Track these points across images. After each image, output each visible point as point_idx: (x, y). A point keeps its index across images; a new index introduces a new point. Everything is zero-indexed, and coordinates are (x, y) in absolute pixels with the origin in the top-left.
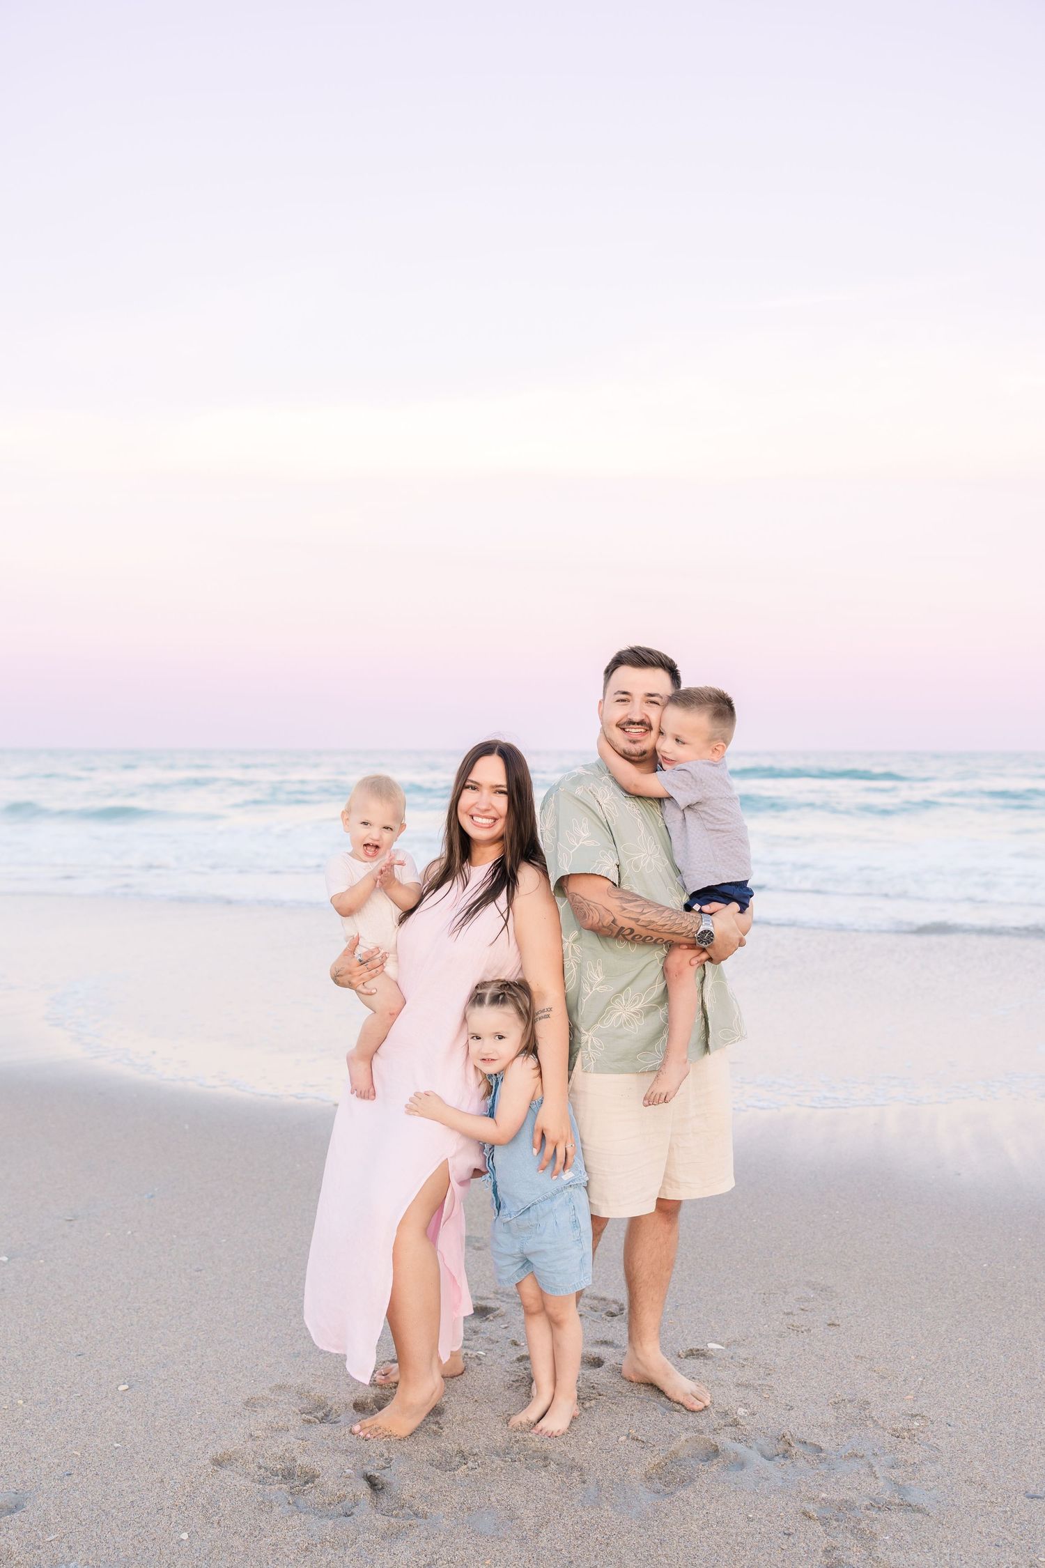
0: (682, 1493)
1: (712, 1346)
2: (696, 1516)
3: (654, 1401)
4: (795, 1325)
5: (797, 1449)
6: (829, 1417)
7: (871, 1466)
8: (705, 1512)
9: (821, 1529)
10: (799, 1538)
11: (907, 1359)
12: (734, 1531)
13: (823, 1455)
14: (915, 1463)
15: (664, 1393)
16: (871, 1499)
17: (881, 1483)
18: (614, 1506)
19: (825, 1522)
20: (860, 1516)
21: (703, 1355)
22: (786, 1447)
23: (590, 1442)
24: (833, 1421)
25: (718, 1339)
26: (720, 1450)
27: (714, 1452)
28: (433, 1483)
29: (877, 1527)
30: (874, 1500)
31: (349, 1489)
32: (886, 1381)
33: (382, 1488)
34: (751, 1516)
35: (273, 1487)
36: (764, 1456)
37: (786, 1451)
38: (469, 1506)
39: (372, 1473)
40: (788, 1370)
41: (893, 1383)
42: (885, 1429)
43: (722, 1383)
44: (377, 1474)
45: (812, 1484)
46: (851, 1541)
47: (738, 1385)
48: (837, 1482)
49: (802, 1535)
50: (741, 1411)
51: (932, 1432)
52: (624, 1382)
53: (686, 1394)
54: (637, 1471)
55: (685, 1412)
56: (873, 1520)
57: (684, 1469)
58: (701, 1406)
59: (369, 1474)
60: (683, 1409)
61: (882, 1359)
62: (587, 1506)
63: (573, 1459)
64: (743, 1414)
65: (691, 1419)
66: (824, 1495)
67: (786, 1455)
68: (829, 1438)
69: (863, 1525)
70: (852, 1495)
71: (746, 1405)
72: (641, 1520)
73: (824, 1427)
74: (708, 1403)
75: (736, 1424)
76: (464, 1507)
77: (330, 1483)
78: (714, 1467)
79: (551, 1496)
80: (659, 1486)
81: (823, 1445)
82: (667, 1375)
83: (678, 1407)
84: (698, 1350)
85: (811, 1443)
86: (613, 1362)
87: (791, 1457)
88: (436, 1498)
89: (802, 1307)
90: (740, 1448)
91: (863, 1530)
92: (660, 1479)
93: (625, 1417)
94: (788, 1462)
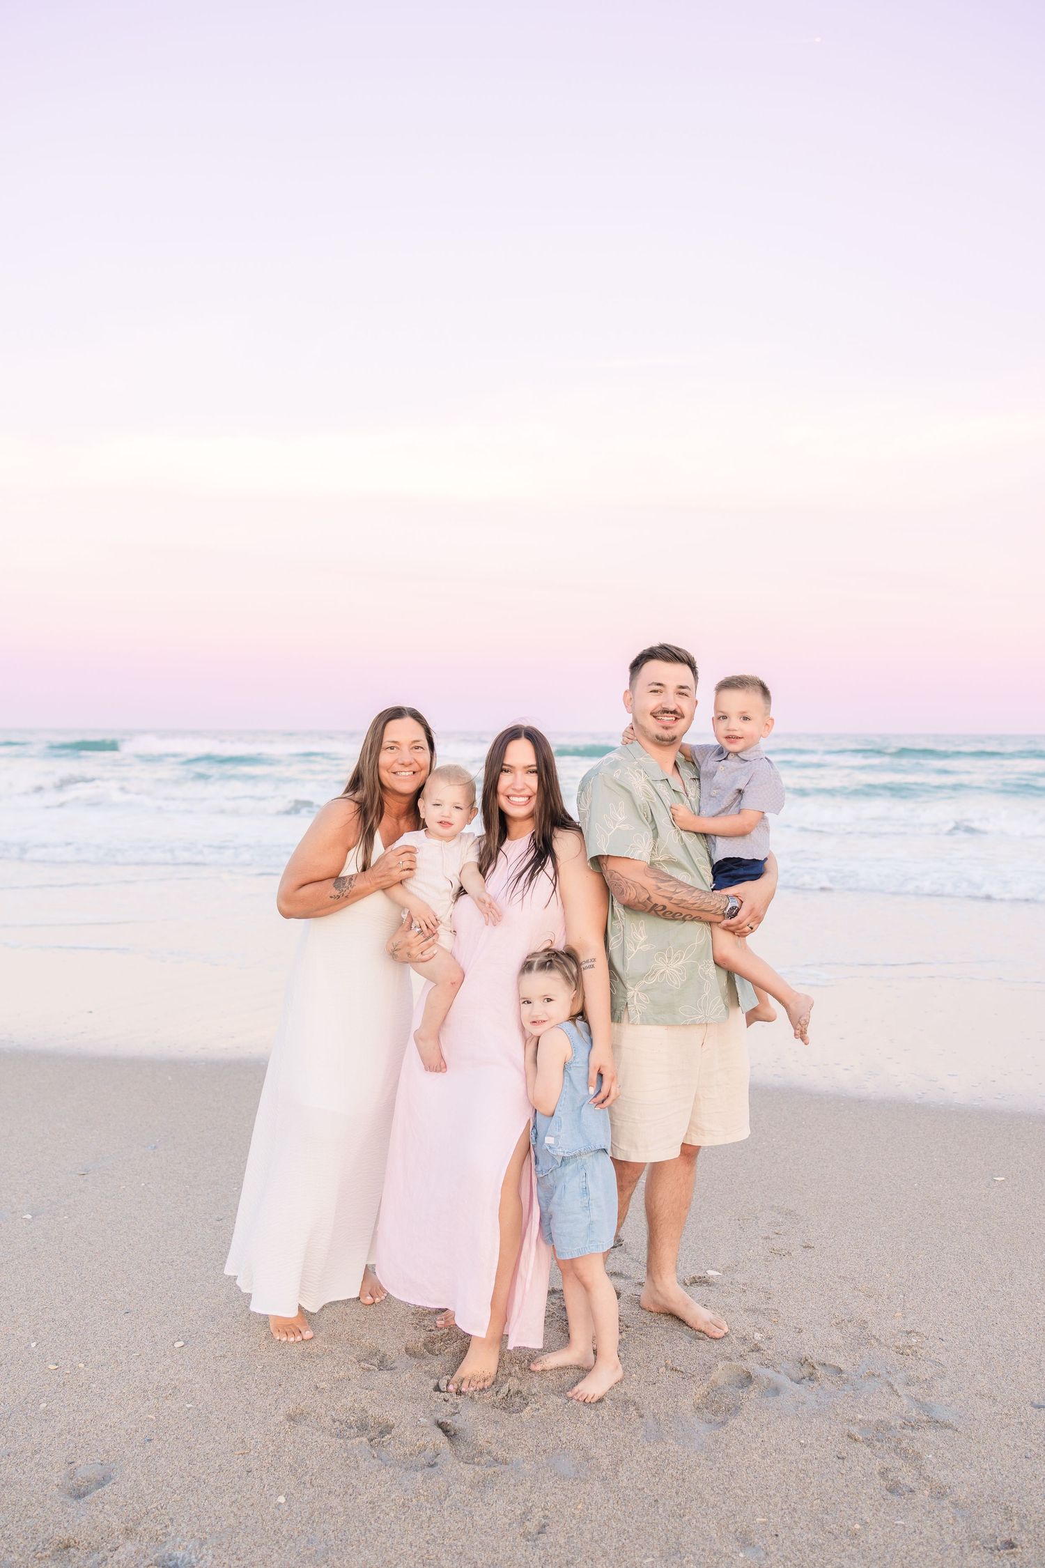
0: (733, 1422)
1: (711, 1273)
2: (754, 1446)
3: (678, 1330)
4: (775, 1249)
5: (820, 1372)
6: (837, 1338)
7: (891, 1386)
8: (760, 1440)
9: (868, 1450)
10: (852, 1461)
11: (883, 1278)
12: (792, 1458)
13: (845, 1376)
14: (926, 1379)
15: (684, 1322)
16: (901, 1417)
17: (905, 1402)
18: (676, 1439)
19: (870, 1444)
20: (899, 1436)
21: (706, 1282)
22: (811, 1370)
23: (634, 1375)
24: (841, 1342)
25: (714, 1265)
26: (753, 1377)
27: (748, 1379)
28: (503, 1426)
29: (918, 1445)
30: (905, 1418)
31: (428, 1439)
32: (873, 1300)
33: (455, 1434)
34: (802, 1441)
35: (354, 1441)
36: (792, 1380)
37: (812, 1374)
38: (543, 1448)
39: (444, 1420)
40: (785, 1293)
41: (880, 1301)
42: (889, 1347)
43: (732, 1309)
44: (449, 1421)
45: (845, 1405)
46: (899, 1463)
47: (746, 1310)
48: (866, 1403)
49: (854, 1458)
50: (758, 1336)
51: (930, 1347)
52: (645, 1313)
53: (707, 1323)
54: (687, 1404)
55: (708, 1340)
56: (912, 1439)
57: (727, 1397)
58: (722, 1334)
59: (440, 1421)
60: (707, 1337)
61: (861, 1279)
62: (652, 1441)
63: (625, 1394)
64: (760, 1338)
65: (716, 1346)
66: (860, 1416)
67: (812, 1378)
68: (844, 1358)
69: (904, 1445)
70: (884, 1415)
71: (760, 1330)
72: (705, 1452)
73: (836, 1348)
74: (726, 1330)
75: (756, 1349)
76: (540, 1449)
77: (408, 1433)
78: (753, 1393)
79: (616, 1432)
80: (710, 1416)
81: (842, 1366)
82: (687, 1305)
83: (701, 1335)
84: (700, 1278)
85: (830, 1365)
86: (629, 1293)
87: (817, 1379)
88: (511, 1442)
89: (776, 1231)
90: (769, 1372)
91: (905, 1450)
92: (707, 1408)
93: (657, 1348)
94: (816, 1384)
